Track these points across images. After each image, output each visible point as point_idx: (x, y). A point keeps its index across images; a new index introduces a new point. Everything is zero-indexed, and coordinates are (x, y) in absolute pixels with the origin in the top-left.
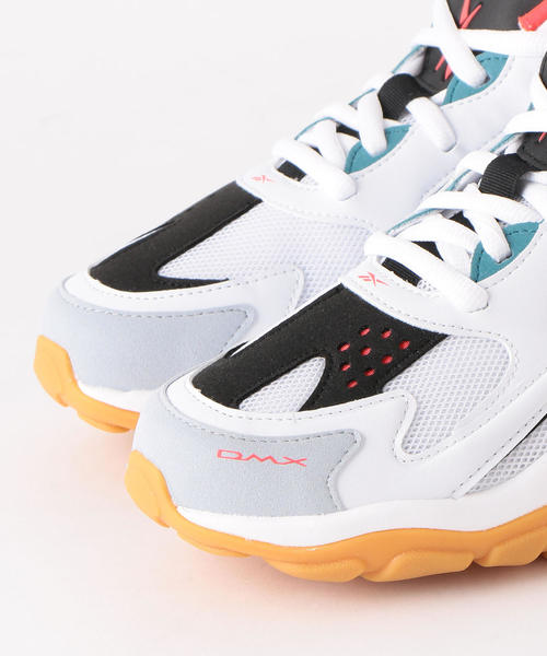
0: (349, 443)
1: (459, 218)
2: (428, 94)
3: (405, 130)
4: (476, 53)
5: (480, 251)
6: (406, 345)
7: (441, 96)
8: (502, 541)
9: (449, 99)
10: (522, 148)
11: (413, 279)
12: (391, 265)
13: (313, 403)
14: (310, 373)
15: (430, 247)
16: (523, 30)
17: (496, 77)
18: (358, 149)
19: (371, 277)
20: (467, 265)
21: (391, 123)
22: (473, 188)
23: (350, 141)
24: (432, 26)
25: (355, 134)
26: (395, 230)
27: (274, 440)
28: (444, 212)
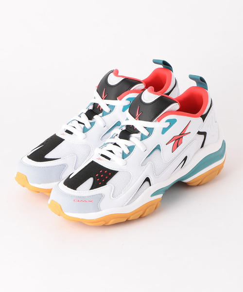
0: (101, 196)
1: (115, 144)
2: (98, 114)
3: (94, 123)
4: (108, 105)
5: (123, 152)
6: (110, 174)
7: (101, 114)
8: (132, 215)
9: (103, 116)
10: (126, 128)
11: (109, 159)
12: (102, 155)
13: (92, 188)
14: (90, 181)
15: (111, 151)
16: (118, 100)
17: (113, 110)
18: (85, 127)
19: (99, 159)
20: (121, 155)
21: (91, 121)
22: (117, 138)
23: (83, 126)
24: (95, 98)
25: (83, 124)
26: (101, 147)
27: (85, 197)
28: (112, 143)
